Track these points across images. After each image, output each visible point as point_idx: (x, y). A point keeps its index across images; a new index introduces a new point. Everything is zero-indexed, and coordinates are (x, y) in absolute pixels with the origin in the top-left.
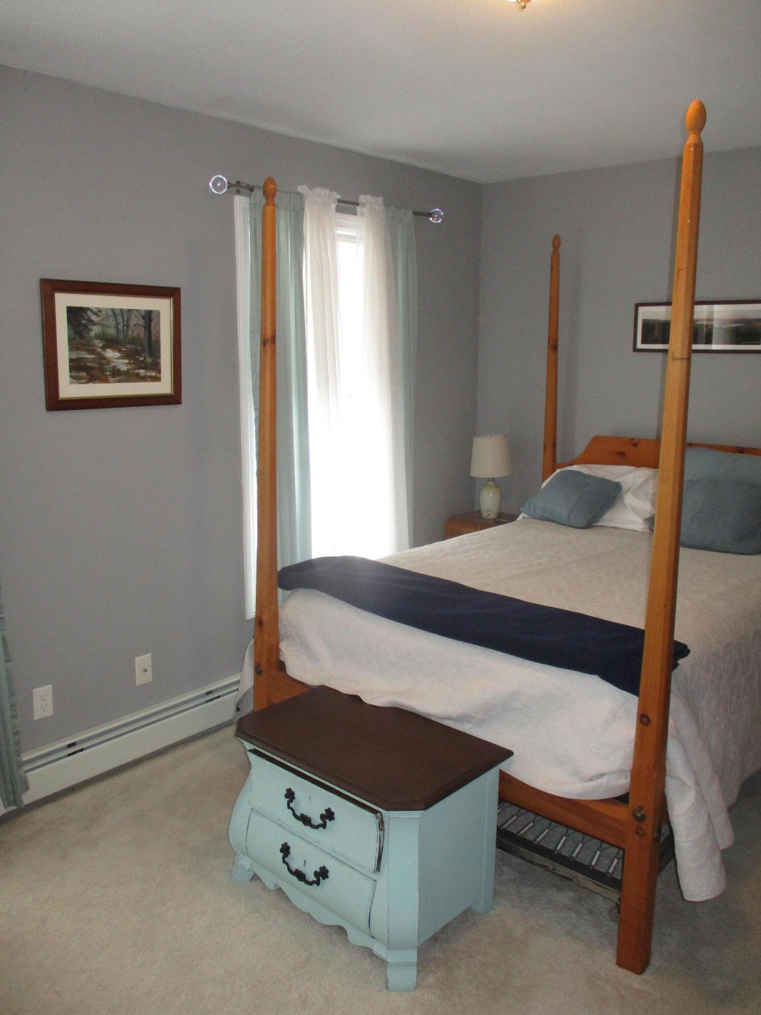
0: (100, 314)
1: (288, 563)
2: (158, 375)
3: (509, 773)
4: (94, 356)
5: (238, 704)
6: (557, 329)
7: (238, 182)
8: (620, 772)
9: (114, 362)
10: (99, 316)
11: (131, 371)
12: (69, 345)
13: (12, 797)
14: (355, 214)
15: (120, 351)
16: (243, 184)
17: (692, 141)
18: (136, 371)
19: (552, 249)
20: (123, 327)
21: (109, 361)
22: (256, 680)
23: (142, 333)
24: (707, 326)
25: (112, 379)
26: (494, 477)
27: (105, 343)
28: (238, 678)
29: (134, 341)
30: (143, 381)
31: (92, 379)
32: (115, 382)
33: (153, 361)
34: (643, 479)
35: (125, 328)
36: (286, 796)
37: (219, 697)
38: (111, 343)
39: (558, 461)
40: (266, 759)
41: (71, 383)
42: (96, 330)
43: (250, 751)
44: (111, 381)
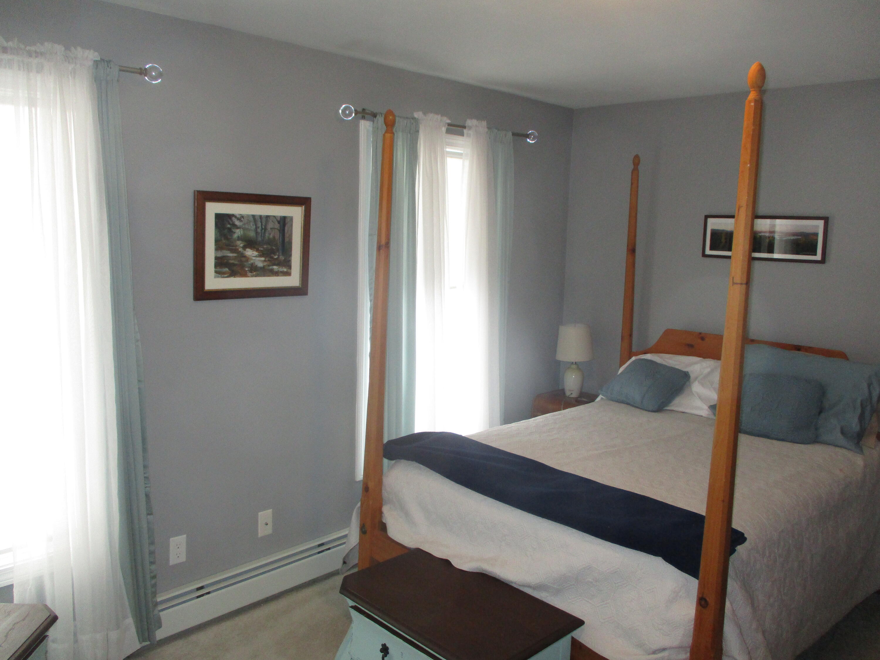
0: (242, 219)
1: (394, 437)
2: (289, 270)
3: (580, 640)
4: (235, 255)
5: (344, 558)
6: (635, 236)
7: (364, 110)
8: (680, 648)
9: (252, 259)
10: (242, 221)
11: (267, 268)
12: (215, 245)
13: (146, 634)
14: (462, 134)
15: (257, 250)
16: (368, 112)
17: (752, 97)
18: (271, 267)
19: (632, 167)
20: (262, 230)
21: (247, 259)
22: (361, 539)
23: (277, 235)
24: (769, 237)
25: (250, 274)
26: (576, 361)
27: (245, 243)
28: (347, 532)
29: (270, 242)
30: (276, 276)
31: (233, 274)
32: (252, 276)
33: (285, 259)
34: (709, 370)
35: (263, 230)
36: (382, 651)
37: (329, 549)
38: (250, 243)
39: (634, 350)
40: (365, 616)
41: (215, 277)
42: (238, 233)
43: (353, 607)
44: (249, 275)
